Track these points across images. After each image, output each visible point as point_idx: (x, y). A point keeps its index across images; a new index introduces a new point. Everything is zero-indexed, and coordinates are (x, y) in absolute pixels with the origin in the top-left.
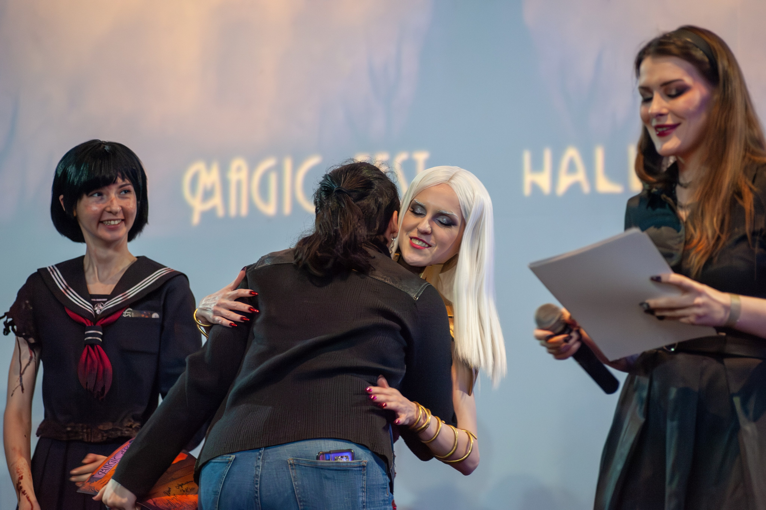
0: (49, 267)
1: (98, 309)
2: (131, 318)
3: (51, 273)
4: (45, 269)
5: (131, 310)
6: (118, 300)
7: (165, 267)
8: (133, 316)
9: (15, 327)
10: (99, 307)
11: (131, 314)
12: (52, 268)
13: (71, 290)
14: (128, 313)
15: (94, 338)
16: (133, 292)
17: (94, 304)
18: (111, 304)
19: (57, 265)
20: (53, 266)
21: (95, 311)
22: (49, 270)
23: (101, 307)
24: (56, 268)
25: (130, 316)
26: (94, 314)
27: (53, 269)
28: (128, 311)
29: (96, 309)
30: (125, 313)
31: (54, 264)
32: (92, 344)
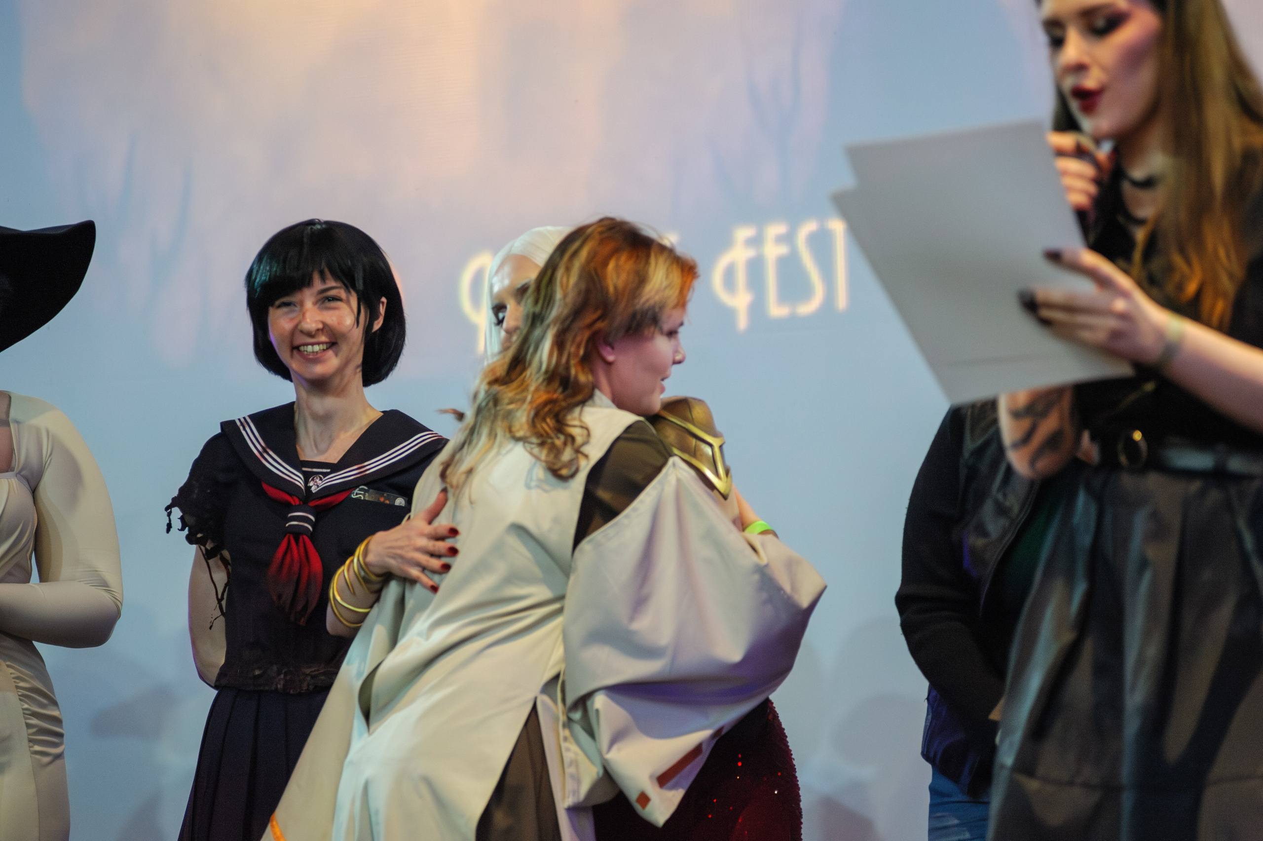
0: (239, 420)
1: (314, 485)
2: (364, 500)
3: (241, 428)
4: (233, 422)
8: (367, 499)
10: (316, 482)
11: (364, 495)
12: (242, 420)
13: (271, 453)
14: (357, 494)
15: (300, 523)
16: (375, 465)
18: (337, 478)
19: (252, 417)
20: (244, 418)
23: (319, 482)
27: (244, 423)
31: (246, 415)
32: (297, 533)
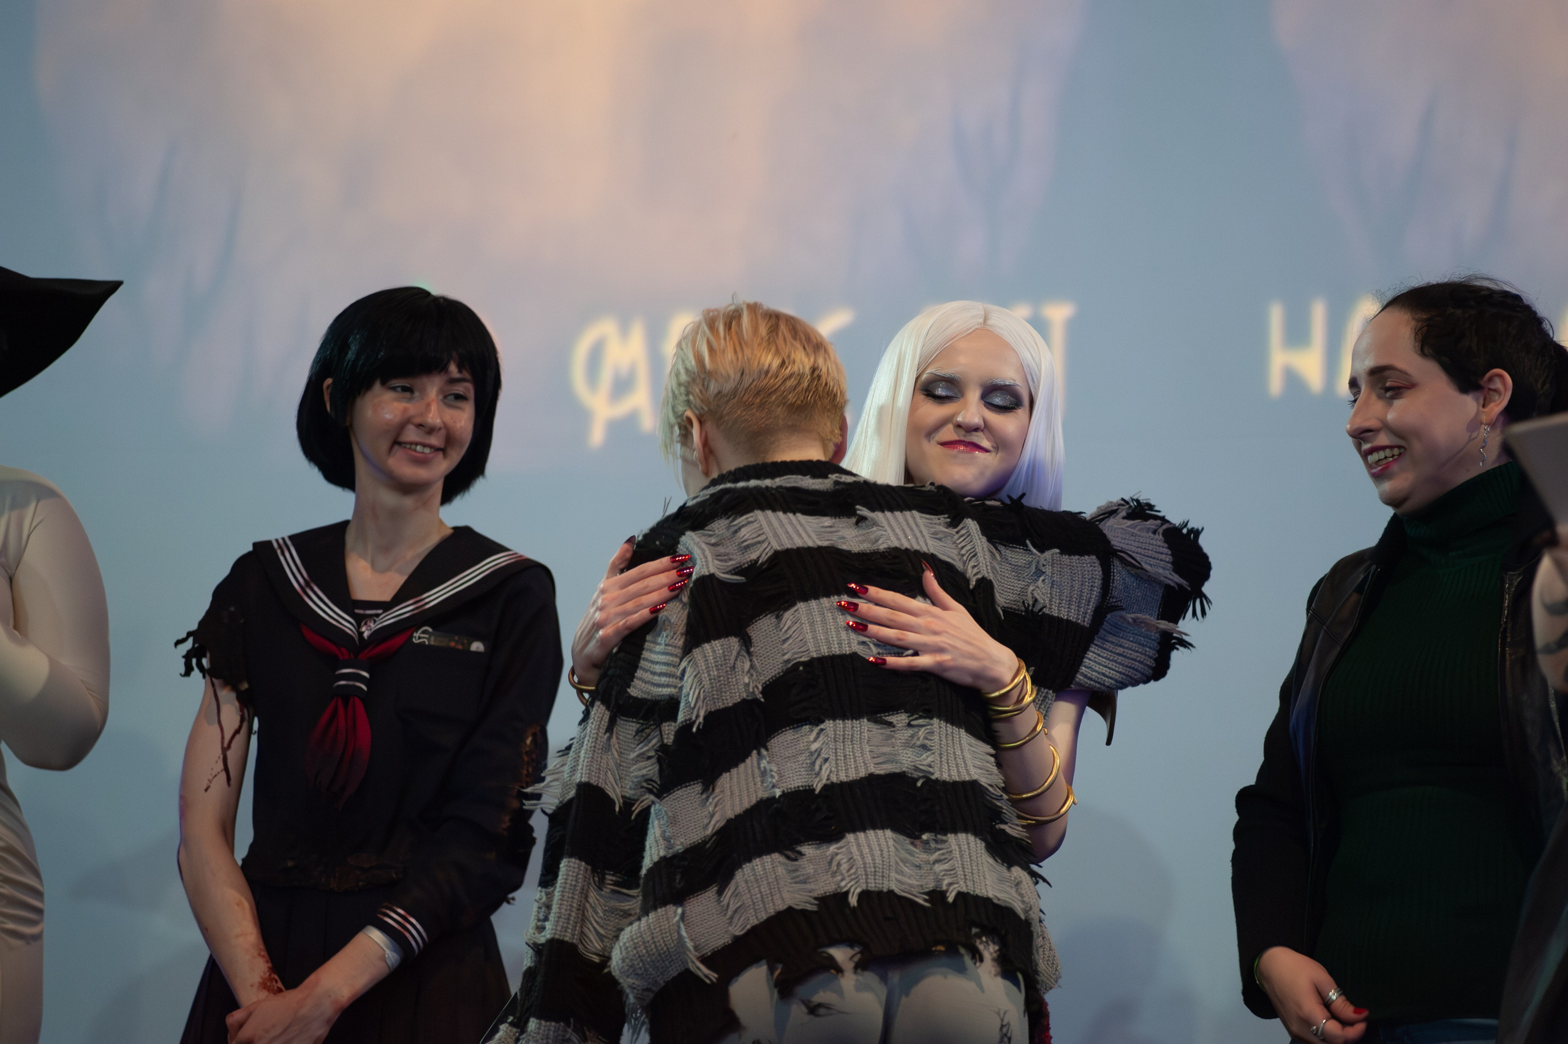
5: (430, 630)
6: (406, 610)
7: (507, 550)
9: (205, 662)
15: (351, 683)
16: (436, 596)
17: (360, 620)
21: (361, 634)
22: (275, 545)
24: (289, 542)
25: (427, 643)
26: (356, 639)
27: (283, 545)
28: (424, 632)
29: (364, 629)
30: (416, 635)
31: (285, 534)
32: (347, 695)
